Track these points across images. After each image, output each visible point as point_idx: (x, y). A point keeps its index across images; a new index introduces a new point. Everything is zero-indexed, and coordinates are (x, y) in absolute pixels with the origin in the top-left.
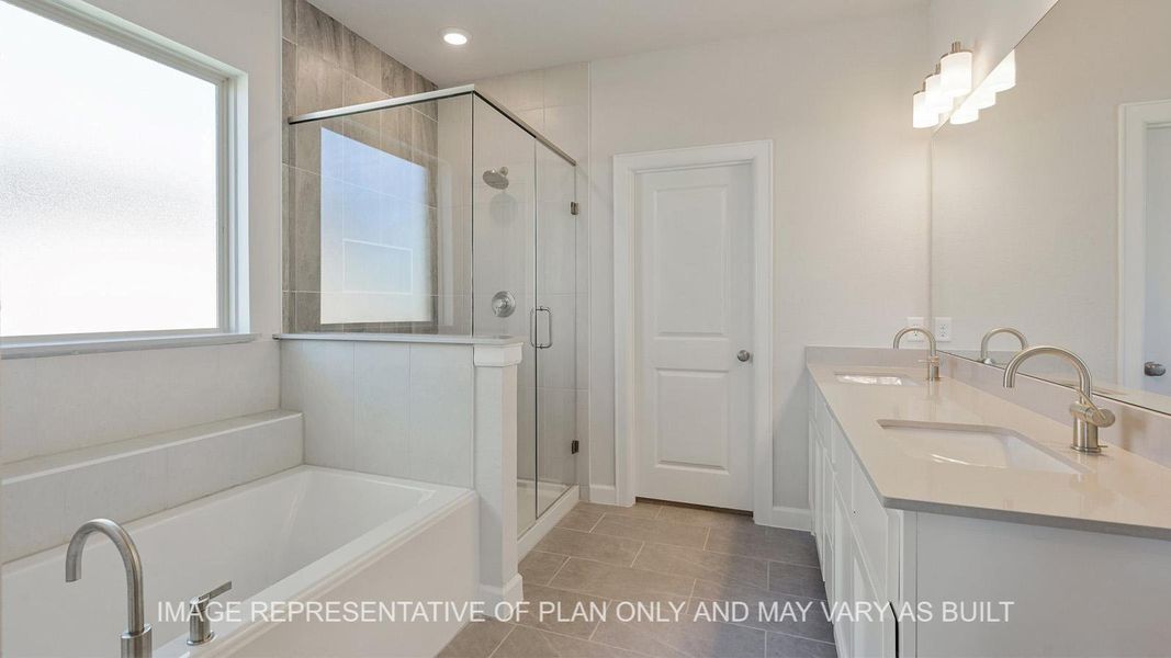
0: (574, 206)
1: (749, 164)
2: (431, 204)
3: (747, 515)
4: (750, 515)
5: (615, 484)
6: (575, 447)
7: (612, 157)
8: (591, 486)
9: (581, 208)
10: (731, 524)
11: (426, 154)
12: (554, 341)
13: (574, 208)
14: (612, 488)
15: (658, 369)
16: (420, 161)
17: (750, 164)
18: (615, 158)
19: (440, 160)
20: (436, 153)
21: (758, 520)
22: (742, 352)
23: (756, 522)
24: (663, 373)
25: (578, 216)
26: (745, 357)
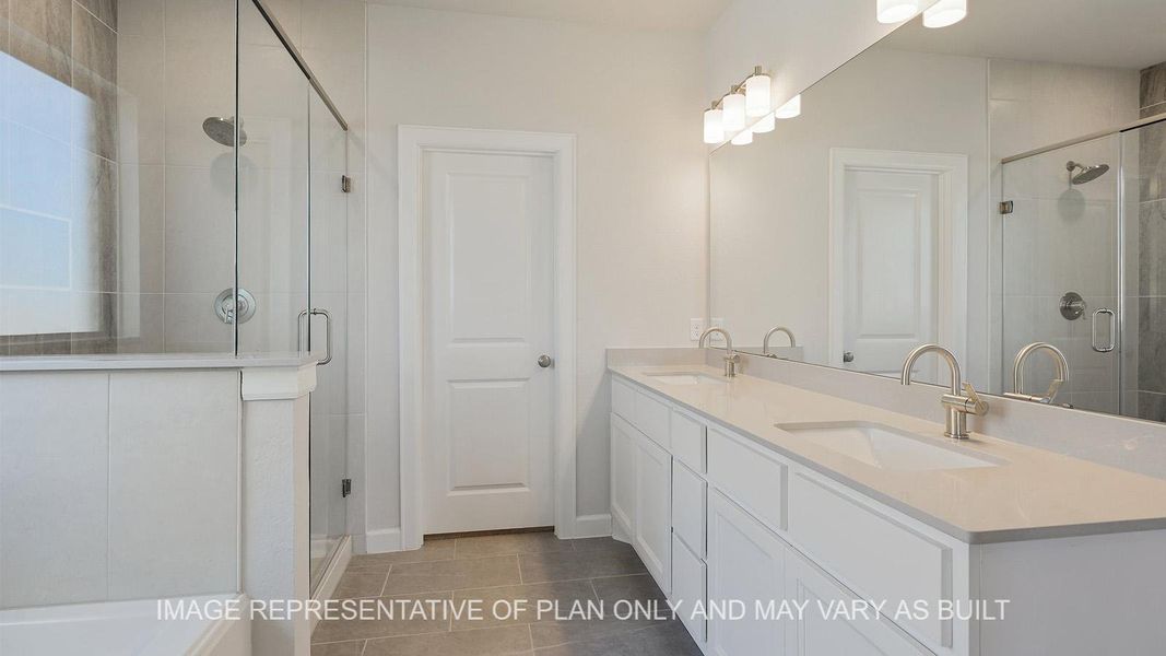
0: (345, 180)
1: (550, 156)
2: (103, 153)
3: (547, 531)
4: (552, 529)
5: (400, 525)
6: (346, 487)
7: (397, 126)
8: (368, 533)
9: (354, 185)
10: (535, 545)
11: (97, 77)
12: (334, 354)
13: (346, 184)
14: (396, 531)
15: (450, 381)
16: (85, 87)
17: (552, 157)
18: (399, 128)
19: (120, 90)
20: (114, 79)
21: (561, 534)
22: (543, 357)
23: (561, 537)
24: (457, 386)
25: (349, 194)
26: (545, 363)
